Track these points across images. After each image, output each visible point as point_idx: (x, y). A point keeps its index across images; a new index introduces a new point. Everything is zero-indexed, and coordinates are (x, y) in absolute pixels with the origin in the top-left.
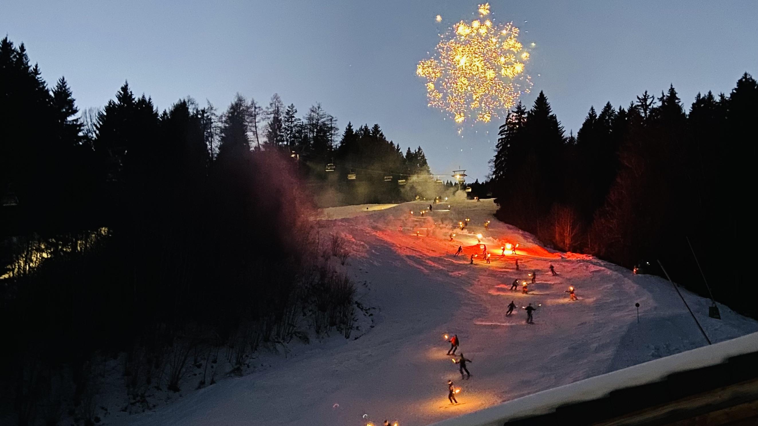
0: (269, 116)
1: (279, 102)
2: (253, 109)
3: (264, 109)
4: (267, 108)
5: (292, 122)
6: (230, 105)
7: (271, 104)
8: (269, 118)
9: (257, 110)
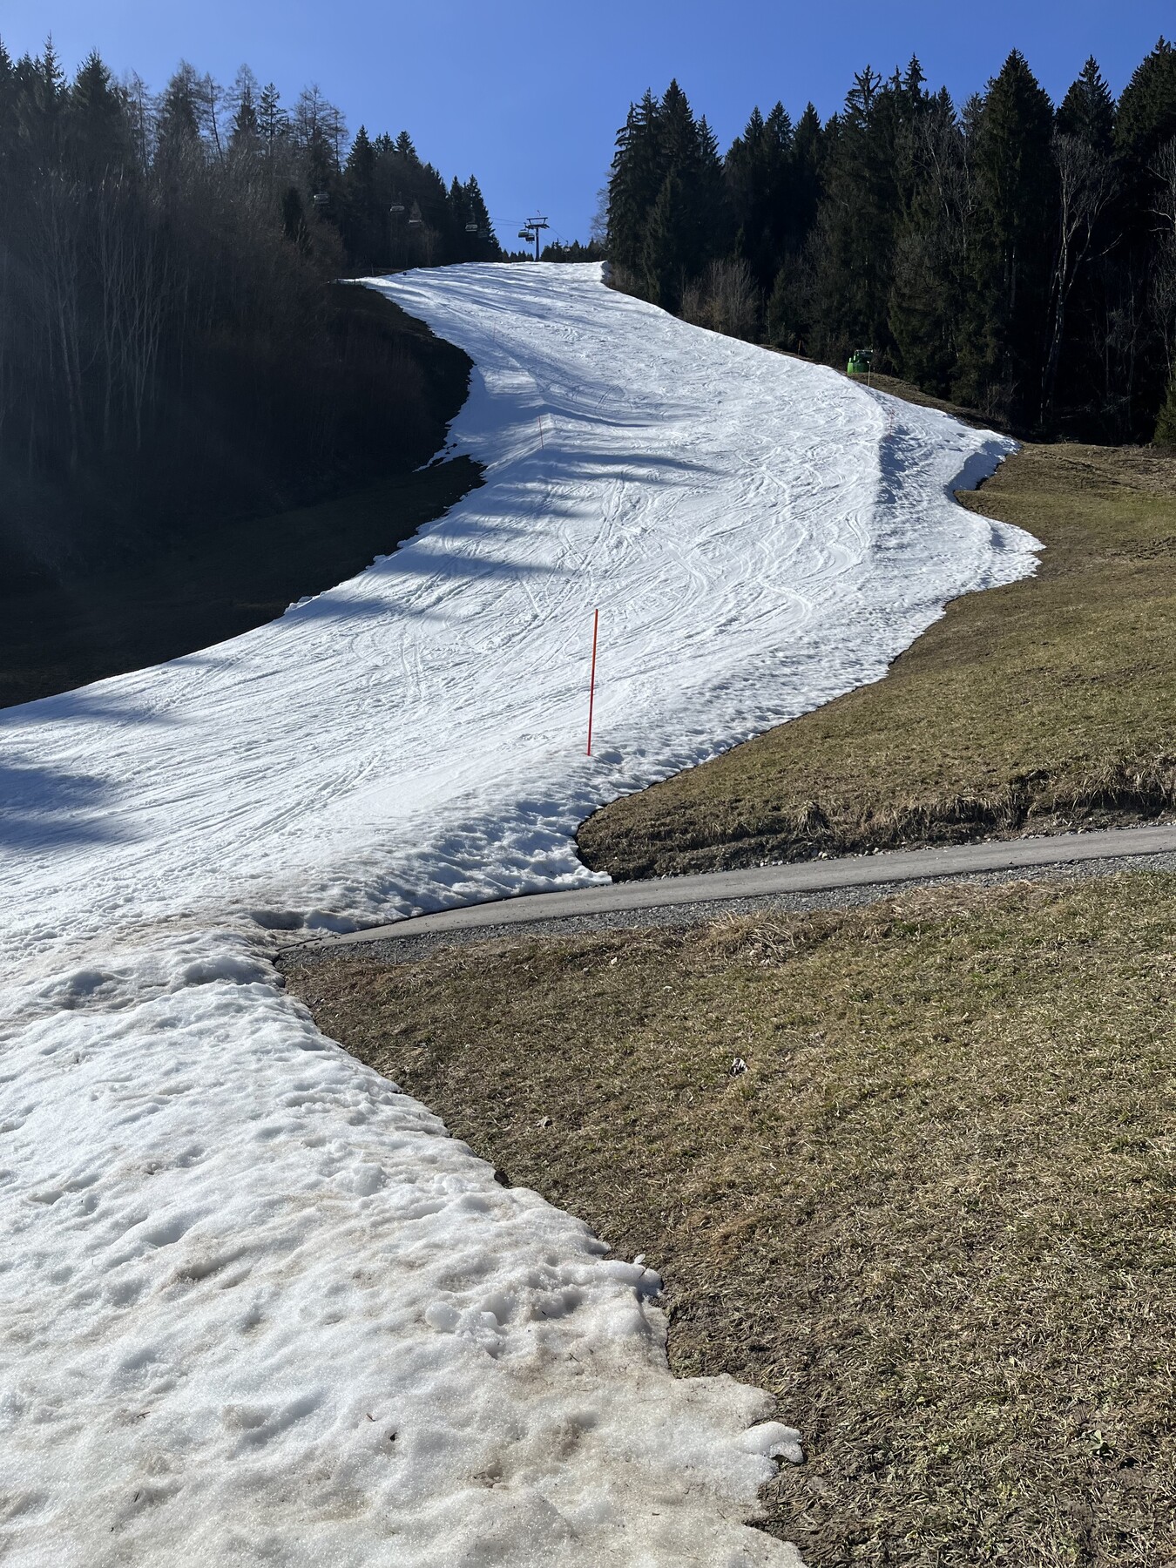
0: (234, 103)
1: (251, 79)
2: (209, 90)
3: (227, 90)
4: (231, 88)
5: (272, 115)
6: (170, 79)
7: (238, 81)
8: (234, 106)
9: (215, 92)
